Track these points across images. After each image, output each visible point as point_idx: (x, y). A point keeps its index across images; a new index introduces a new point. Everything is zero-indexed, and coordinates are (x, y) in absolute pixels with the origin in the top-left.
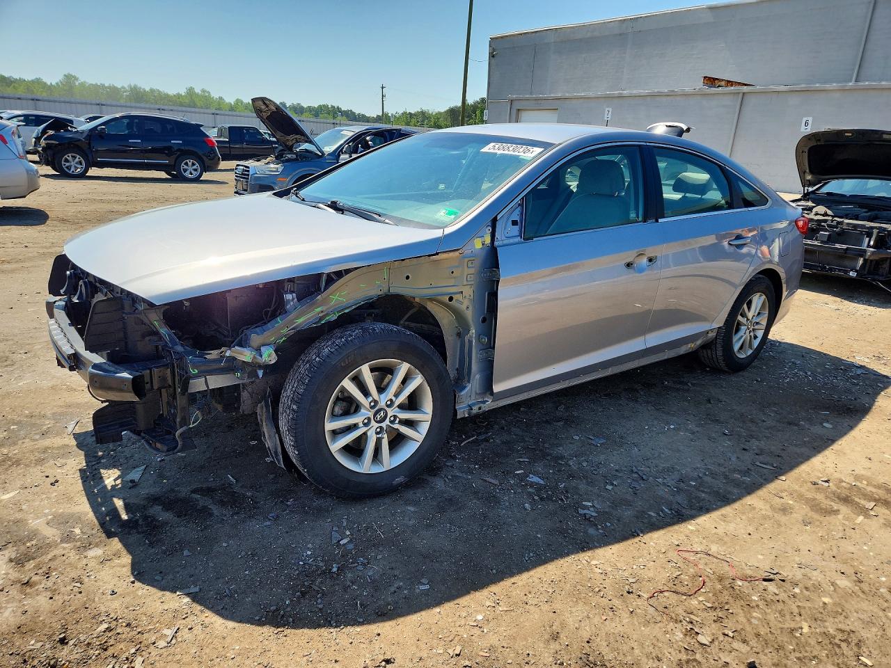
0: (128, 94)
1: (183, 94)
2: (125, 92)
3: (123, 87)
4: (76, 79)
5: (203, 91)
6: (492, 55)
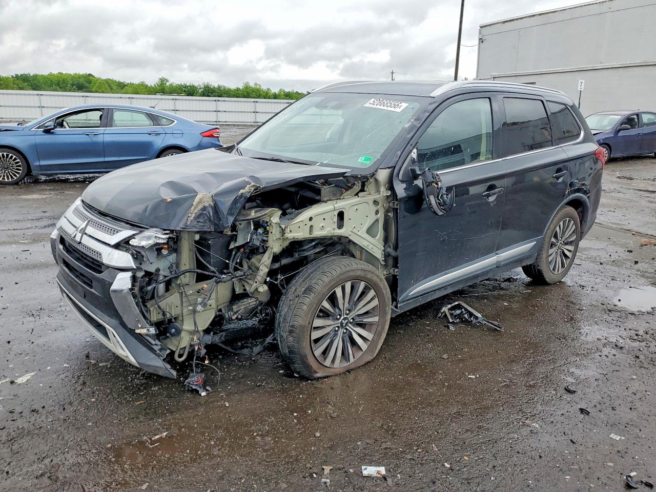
0: (202, 90)
1: (241, 88)
2: (200, 89)
3: (199, 85)
4: (167, 81)
6: (481, 40)
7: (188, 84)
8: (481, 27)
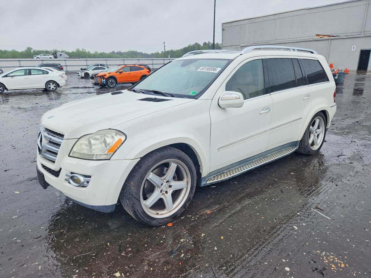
4: (32, 49)
5: (83, 49)
6: (223, 30)
7: (44, 50)
8: (223, 24)
